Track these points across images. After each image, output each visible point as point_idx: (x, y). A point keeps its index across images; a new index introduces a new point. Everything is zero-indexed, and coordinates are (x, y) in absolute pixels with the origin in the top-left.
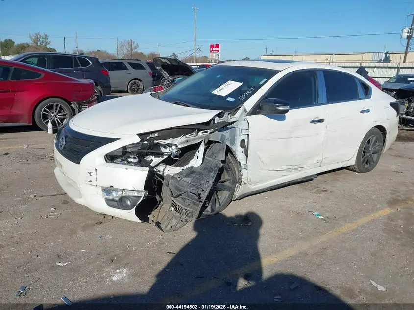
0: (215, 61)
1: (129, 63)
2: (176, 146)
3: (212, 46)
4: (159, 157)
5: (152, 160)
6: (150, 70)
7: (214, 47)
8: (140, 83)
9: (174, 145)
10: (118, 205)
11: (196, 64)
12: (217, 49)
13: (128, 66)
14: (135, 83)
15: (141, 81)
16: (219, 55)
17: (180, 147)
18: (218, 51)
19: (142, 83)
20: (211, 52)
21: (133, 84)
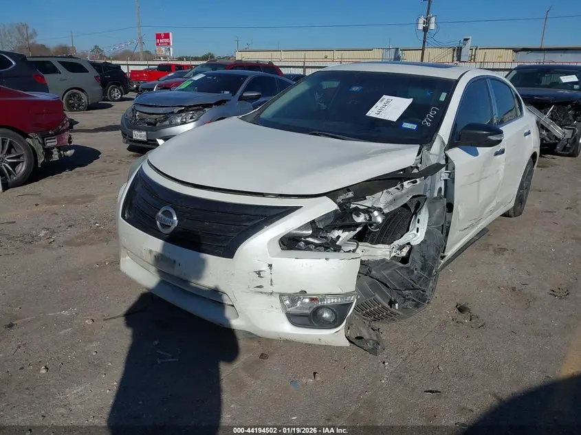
0: (165, 57)
1: (59, 62)
2: (380, 210)
3: (158, 36)
4: (349, 231)
5: (339, 237)
6: (97, 74)
7: (162, 37)
8: (83, 95)
9: (375, 209)
10: (311, 322)
11: (145, 63)
12: (167, 40)
13: (60, 68)
14: (74, 95)
15: (83, 91)
16: (171, 49)
17: (386, 211)
18: (169, 44)
19: (87, 95)
20: (157, 44)
21: (70, 96)
